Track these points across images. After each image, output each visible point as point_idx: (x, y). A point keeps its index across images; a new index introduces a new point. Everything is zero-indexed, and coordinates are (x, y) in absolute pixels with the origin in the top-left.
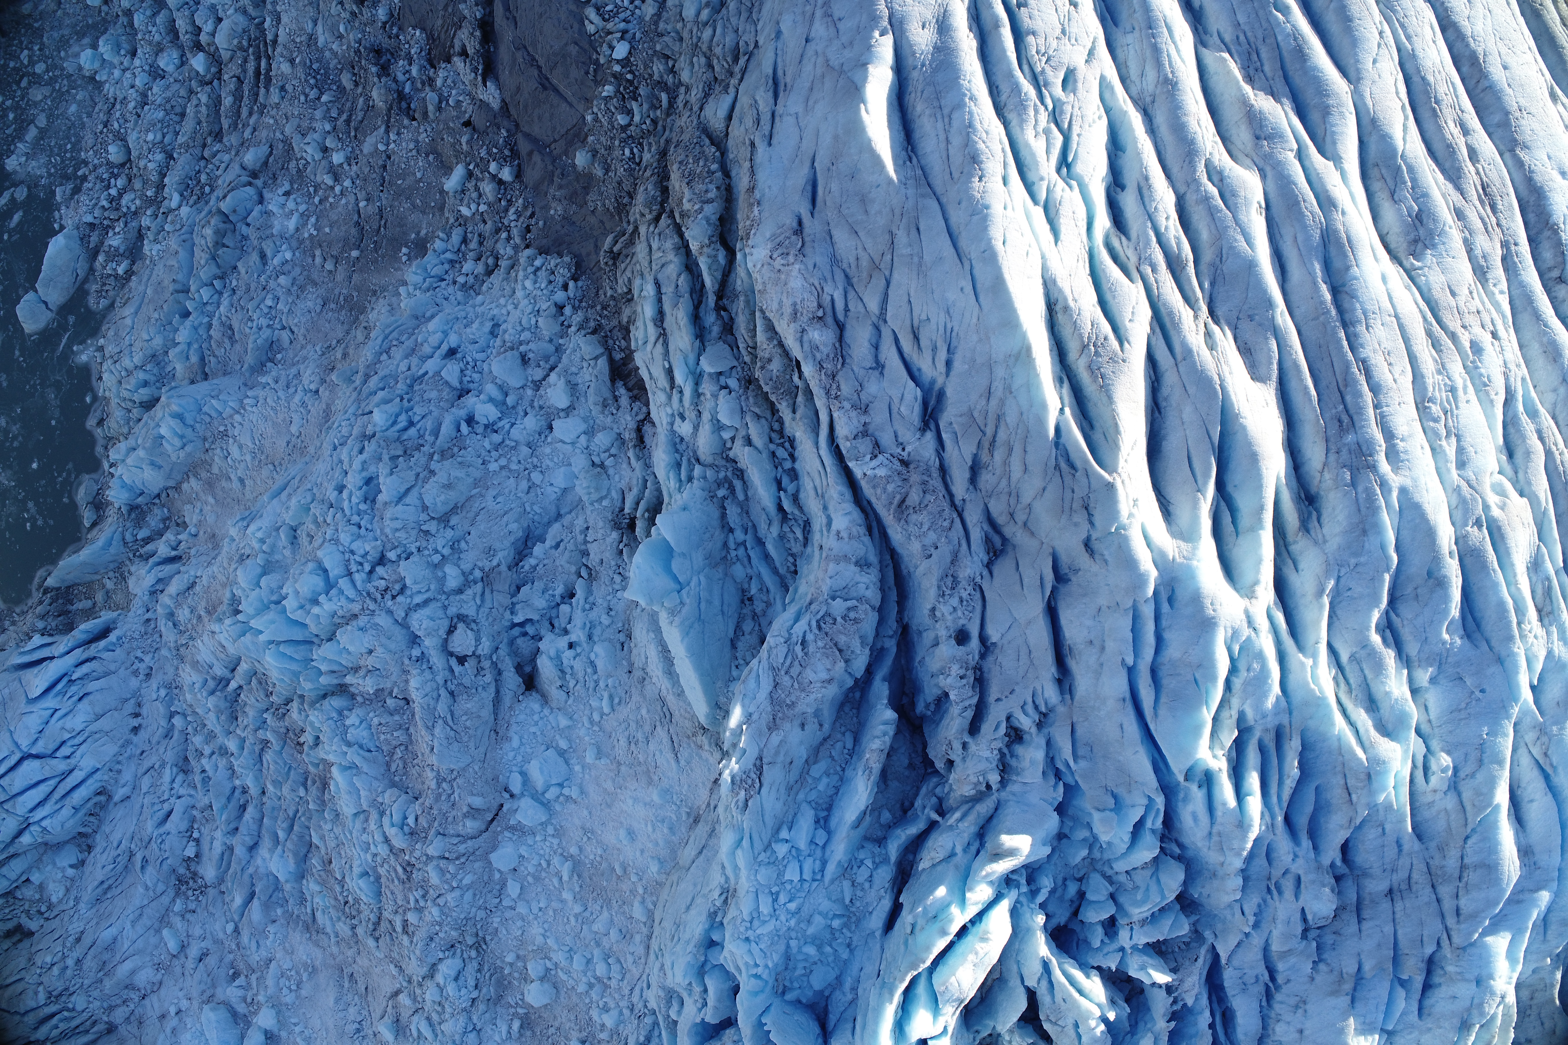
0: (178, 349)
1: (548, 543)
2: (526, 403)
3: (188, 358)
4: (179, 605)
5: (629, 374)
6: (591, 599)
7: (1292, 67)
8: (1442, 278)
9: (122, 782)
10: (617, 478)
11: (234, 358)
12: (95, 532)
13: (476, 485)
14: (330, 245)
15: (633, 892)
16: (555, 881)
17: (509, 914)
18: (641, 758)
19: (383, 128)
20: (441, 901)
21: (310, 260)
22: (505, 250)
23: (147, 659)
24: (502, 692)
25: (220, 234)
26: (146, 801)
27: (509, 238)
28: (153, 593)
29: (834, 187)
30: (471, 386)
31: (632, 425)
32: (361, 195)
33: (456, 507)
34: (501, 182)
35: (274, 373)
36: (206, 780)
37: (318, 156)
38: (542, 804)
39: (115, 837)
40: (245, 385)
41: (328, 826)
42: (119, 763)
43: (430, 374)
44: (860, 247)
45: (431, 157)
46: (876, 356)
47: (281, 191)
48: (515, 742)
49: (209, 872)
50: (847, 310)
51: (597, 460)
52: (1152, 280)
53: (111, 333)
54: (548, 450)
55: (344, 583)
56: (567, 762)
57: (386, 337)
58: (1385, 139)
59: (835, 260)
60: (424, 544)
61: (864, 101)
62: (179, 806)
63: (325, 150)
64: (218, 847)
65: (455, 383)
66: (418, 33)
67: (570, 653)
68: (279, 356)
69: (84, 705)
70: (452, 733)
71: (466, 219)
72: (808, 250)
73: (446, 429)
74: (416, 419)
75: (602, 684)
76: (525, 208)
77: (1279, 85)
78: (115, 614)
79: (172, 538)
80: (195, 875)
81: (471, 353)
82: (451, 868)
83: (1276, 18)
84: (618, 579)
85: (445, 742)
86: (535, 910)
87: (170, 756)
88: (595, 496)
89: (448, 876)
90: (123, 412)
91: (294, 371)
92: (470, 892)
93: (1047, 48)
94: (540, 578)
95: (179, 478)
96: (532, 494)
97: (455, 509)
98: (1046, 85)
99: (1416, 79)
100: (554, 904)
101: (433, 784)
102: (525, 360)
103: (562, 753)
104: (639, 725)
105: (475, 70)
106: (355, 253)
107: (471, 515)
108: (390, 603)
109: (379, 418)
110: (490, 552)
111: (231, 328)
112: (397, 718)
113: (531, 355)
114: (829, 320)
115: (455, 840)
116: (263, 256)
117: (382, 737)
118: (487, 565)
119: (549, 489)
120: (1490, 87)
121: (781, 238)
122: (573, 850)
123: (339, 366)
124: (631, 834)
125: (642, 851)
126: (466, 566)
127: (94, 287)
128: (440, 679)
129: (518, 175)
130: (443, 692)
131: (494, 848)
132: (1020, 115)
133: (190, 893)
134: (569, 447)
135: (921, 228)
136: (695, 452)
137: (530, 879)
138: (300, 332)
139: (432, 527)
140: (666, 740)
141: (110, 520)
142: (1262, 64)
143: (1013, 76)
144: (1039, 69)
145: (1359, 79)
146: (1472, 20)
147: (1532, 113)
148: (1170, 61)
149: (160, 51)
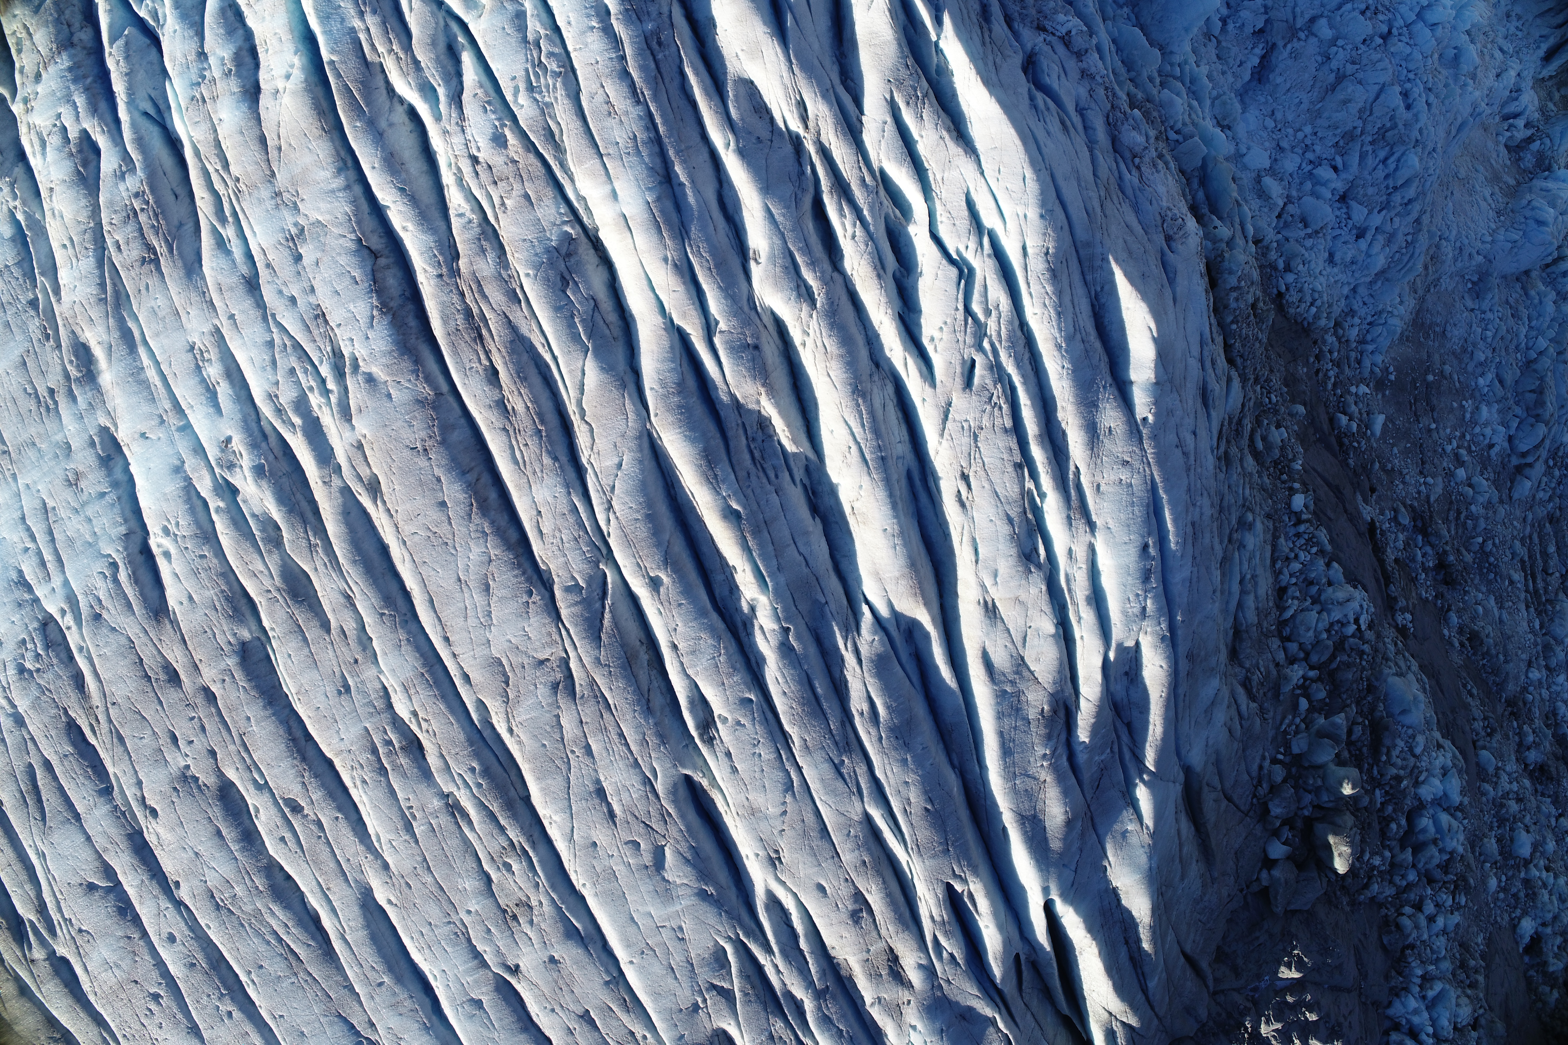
1: (1248, 66)
2: (1295, 184)
7: (717, 442)
8: (539, 213)
13: (1320, 111)
14: (1450, 390)
19: (1432, 499)
21: (1461, 379)
22: (1332, 340)
27: (1331, 353)
30: (1338, 205)
32: (1435, 435)
33: (1333, 90)
34: (1346, 414)
35: (1472, 266)
37: (1475, 480)
43: (1376, 211)
44: (1122, 213)
46: (1084, 120)
47: (1497, 449)
50: (1116, 161)
51: (1228, 132)
52: (864, 170)
54: (1268, 144)
55: (1411, 17)
57: (1412, 256)
58: (607, 368)
59: (1136, 207)
60: (1353, 53)
61: (1154, 339)
65: (1353, 204)
71: (1362, 383)
72: (1159, 219)
73: (1355, 160)
74: (1381, 166)
76: (1324, 381)
77: (731, 419)
81: (1345, 235)
83: (738, 502)
88: (1224, 99)
93: (992, 414)
94: (1247, 38)
96: (1269, 109)
97: (1333, 88)
98: (991, 368)
99: (564, 459)
102: (1305, 221)
105: (1383, 533)
106: (1430, 378)
107: (1319, 84)
109: (1414, 161)
110: (1295, 56)
113: (1301, 225)
114: (1128, 154)
119: (1256, 113)
120: (464, 473)
121: (1181, 233)
126: (1313, 40)
129: (1332, 418)
132: (1012, 332)
134: (1251, 144)
135: (1084, 211)
138: (1458, 304)
139: (1350, 68)
142: (749, 446)
143: (1023, 376)
144: (999, 386)
145: (639, 438)
146: (487, 558)
147: (407, 453)
148: (862, 418)
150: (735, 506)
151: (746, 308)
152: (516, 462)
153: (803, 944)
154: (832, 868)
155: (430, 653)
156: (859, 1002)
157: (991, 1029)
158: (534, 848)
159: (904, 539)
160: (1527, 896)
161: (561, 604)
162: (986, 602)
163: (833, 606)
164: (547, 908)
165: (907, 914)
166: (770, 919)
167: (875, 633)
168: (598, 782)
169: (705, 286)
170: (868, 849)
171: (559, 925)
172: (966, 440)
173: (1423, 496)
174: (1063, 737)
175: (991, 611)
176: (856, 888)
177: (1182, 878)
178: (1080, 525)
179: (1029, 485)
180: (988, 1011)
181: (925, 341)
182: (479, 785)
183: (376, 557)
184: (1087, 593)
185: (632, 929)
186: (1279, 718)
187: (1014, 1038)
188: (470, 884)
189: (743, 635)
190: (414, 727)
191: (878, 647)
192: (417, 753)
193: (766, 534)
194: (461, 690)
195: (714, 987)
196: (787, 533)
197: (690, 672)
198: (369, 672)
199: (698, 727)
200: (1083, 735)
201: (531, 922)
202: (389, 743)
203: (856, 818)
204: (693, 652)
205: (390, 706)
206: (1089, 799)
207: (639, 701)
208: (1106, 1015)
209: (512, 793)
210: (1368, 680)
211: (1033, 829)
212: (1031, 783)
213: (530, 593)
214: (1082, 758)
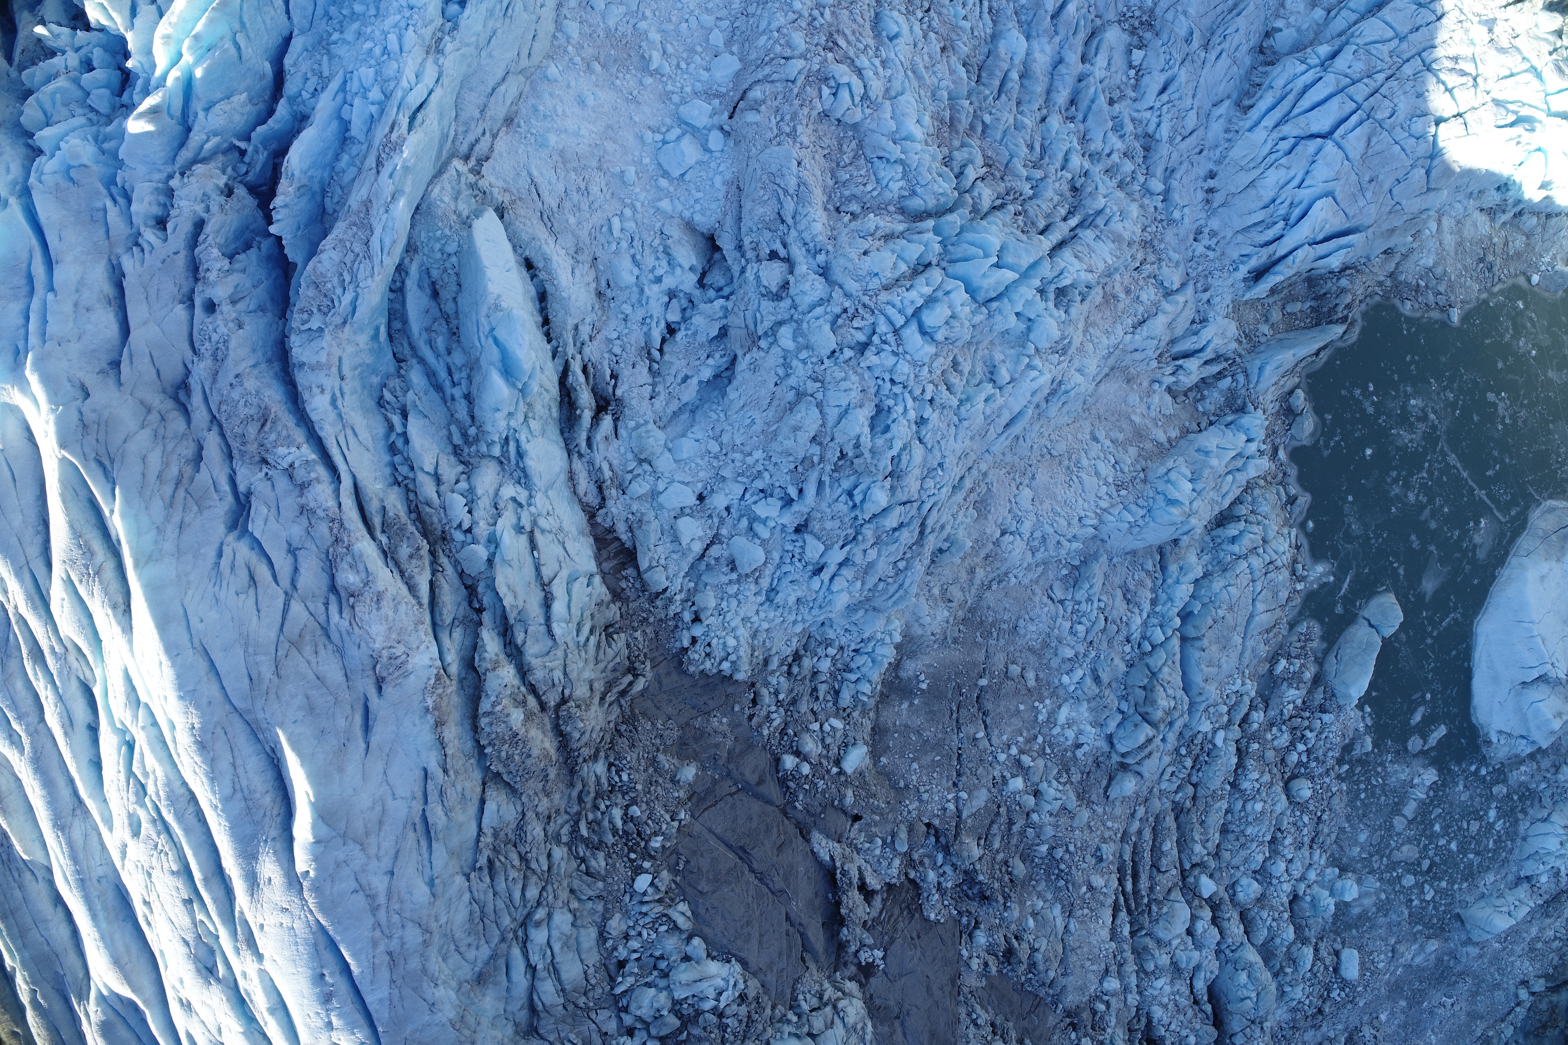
0: (1192, 576)
1: (694, 381)
2: (729, 521)
3: (1181, 568)
4: (1156, 305)
5: (617, 554)
6: (645, 329)
9: (1222, 120)
10: (622, 450)
11: (1122, 570)
12: (1290, 384)
13: (775, 434)
14: (1017, 692)
15: (579, 47)
16: (670, 49)
17: (723, 13)
18: (573, 175)
19: (965, 815)
20: (791, 16)
21: (1041, 675)
22: (778, 680)
23: (1200, 249)
24: (735, 229)
25: (1150, 700)
26: (1189, 102)
27: (776, 693)
28: (1204, 321)
29: (342, 723)
30: (794, 537)
31: (610, 503)
32: (984, 744)
33: (791, 410)
34: (797, 753)
35: (1063, 552)
36: (1118, 128)
37: (1044, 786)
38: (687, 124)
39: (1224, 61)
40: (1103, 541)
41: (943, 84)
42: (1229, 140)
43: (837, 547)
44: (314, 665)
45: (902, 784)
46: (296, 560)
47: (1086, 748)
48: (718, 181)
49: (1114, 36)
50: (326, 604)
51: (646, 466)
52: (53, 639)
53: (1284, 595)
54: (702, 474)
55: (900, 321)
56: (660, 165)
57: (901, 585)
59: (340, 652)
60: (817, 368)
61: (312, 804)
62: (1150, 98)
63: (1035, 793)
64: (1101, 61)
65: (809, 538)
66: (932, 916)
67: (659, 272)
68: (1065, 572)
69: (1267, 194)
70: (778, 181)
71: (836, 716)
72: (368, 663)
73: (811, 489)
74: (843, 498)
75: (624, 245)
76: (760, 726)
78: (1248, 296)
79: (1182, 378)
80: (1133, 32)
81: (796, 570)
82: (778, 49)
84: (617, 350)
85: (785, 171)
86: (692, 19)
87: (1164, 150)
88: (643, 429)
89: (782, 41)
90: (1260, 510)
91: (1039, 556)
92: (761, 29)
93: (159, 858)
94: (701, 346)
95: (1182, 442)
96: (718, 430)
97: (791, 407)
98: (154, 821)
100: (670, 27)
101: (800, 129)
102: (733, 565)
103: (666, 174)
104: (577, 208)
106: (983, 682)
107: (775, 403)
108: (847, 304)
110: (754, 368)
111: (1128, 602)
112: (847, 193)
113: (725, 569)
114: (343, 594)
115: (775, 77)
116: (1097, 679)
117: (863, 172)
118: (755, 353)
119: (699, 436)
121: (396, 674)
122: (649, 81)
123: (978, 560)
124: (581, 101)
125: (568, 86)
126: (775, 350)
127: (1315, 644)
128: (793, 233)
129: (777, 761)
130: (790, 221)
131: (738, 75)
133: (1137, 14)
134: (677, 478)
135: (246, 680)
136: (503, 470)
137: (699, 49)
138: (1040, 597)
139: (811, 387)
140: (545, 195)
141: (1270, 397)
149: (1261, 900)
162: (181, 1000)
163: (71, 978)
167: (98, 1004)
172: (141, 875)
173: (951, 813)
175: (188, 1007)
178: (248, 955)
179: (200, 916)
184: (268, 1004)
191: (100, 1015)
196: (29, 919)
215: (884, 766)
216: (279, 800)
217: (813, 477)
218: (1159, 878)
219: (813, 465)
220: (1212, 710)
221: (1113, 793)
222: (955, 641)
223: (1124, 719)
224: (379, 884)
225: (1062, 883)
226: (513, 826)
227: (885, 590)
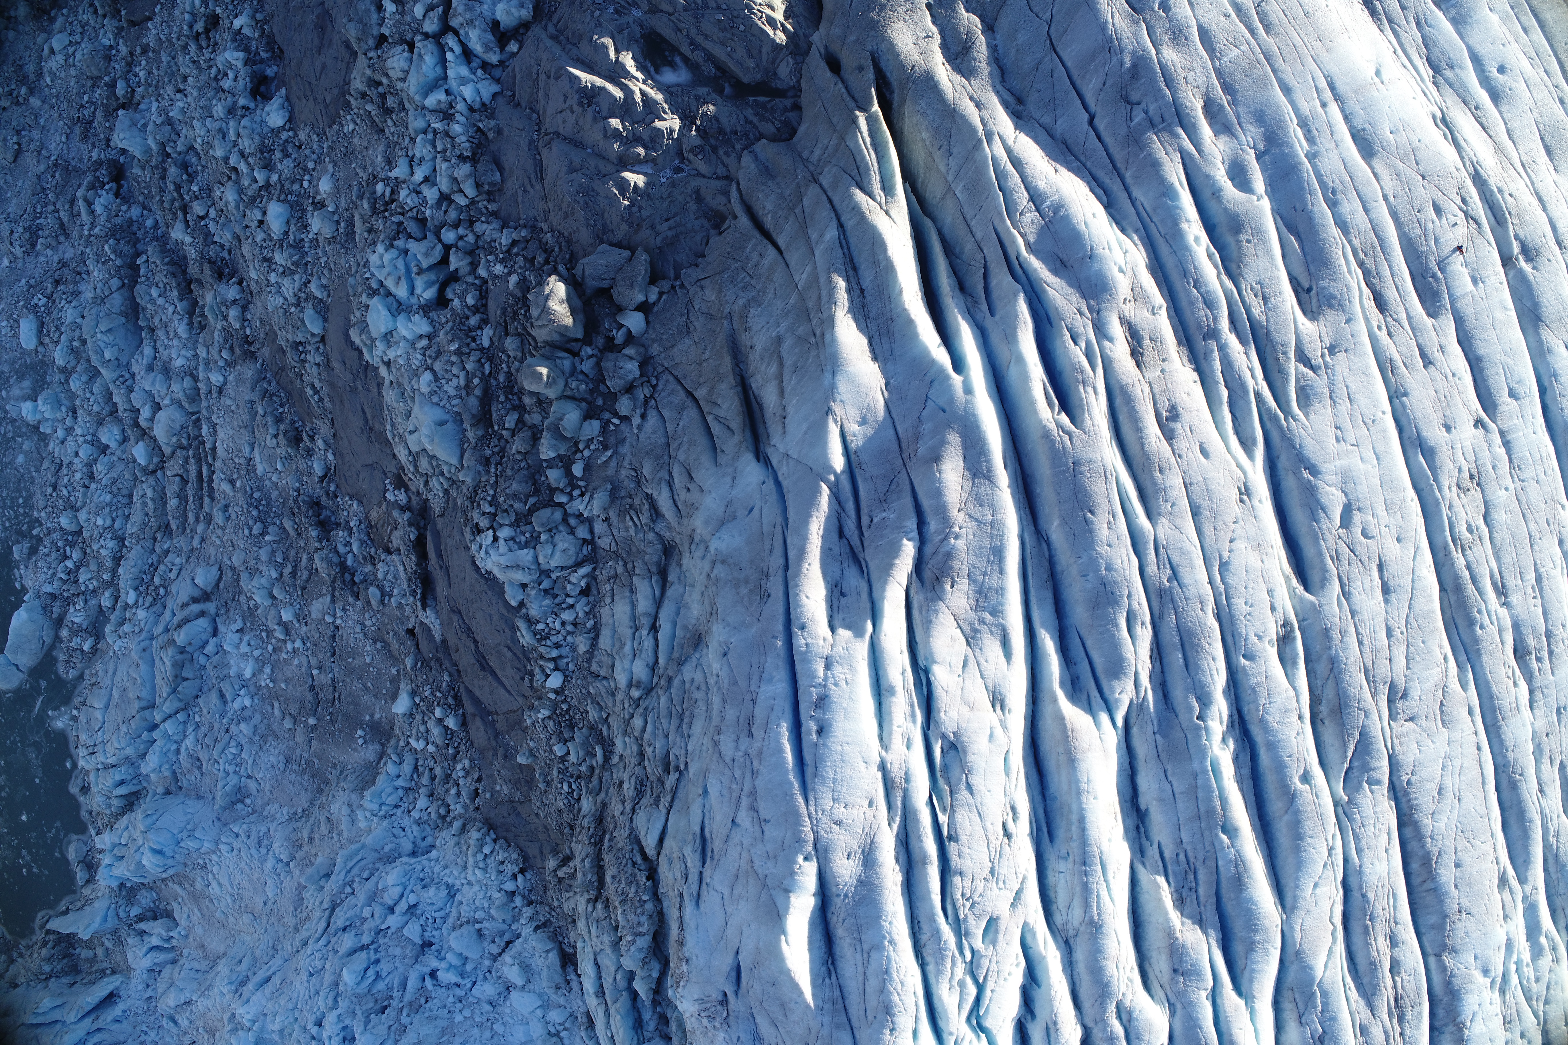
2: (483, 970)
3: (160, 771)
7: (1227, 894)
11: (204, 788)
12: (88, 890)
13: (443, 1033)
14: (287, 701)
19: (329, 598)
21: (269, 708)
22: (456, 807)
25: (178, 666)
27: (458, 794)
28: (151, 972)
29: (757, 985)
30: (432, 940)
32: (314, 662)
34: (446, 728)
35: (245, 823)
37: (267, 602)
43: (393, 930)
45: (378, 647)
47: (234, 628)
51: (553, 1030)
54: (507, 1010)
57: (349, 872)
58: (1306, 969)
61: (784, 933)
63: (273, 597)
65: (417, 939)
66: (355, 505)
68: (249, 802)
71: (416, 751)
72: (732, 1023)
73: (412, 984)
74: (384, 974)
76: (472, 770)
77: (1211, 914)
81: (430, 912)
83: (1220, 842)
91: (265, 828)
93: (973, 891)
96: (496, 1040)
98: (967, 934)
99: (1356, 898)
102: (479, 935)
105: (414, 593)
106: (312, 721)
109: (348, 978)
111: (197, 760)
113: (486, 932)
116: (223, 697)
120: (1435, 890)
121: (708, 1004)
123: (305, 849)
127: (62, 657)
129: (464, 724)
132: (937, 964)
138: (266, 786)
142: (1197, 884)
143: (934, 921)
144: (962, 916)
145: (1294, 908)
146: (1436, 816)
147: (1474, 911)
148: (1098, 903)
149: (100, 423)
150: (1224, 837)
151: (1179, 1006)
152: (1394, 895)
153: (1224, 393)
154: (1193, 474)
155: (1492, 736)
156: (1172, 313)
157: (1032, 239)
158: (1446, 544)
159: (1078, 787)
160: (271, 151)
161: (1387, 770)
162: (1002, 709)
163: (1150, 729)
164: (1445, 482)
165: (1118, 401)
166: (1253, 429)
167: (1117, 701)
168: (1386, 601)
169: (1213, 1029)
170: (1155, 484)
171: (1438, 464)
172: (1003, 870)
173: (339, 605)
174: (928, 549)
175: (998, 700)
176: (1171, 445)
177: (779, 340)
178: (896, 772)
179: (943, 819)
180: (1035, 264)
181: (1023, 963)
182: (1479, 612)
183: (1512, 822)
184: (894, 699)
185: (1380, 448)
186: (613, 463)
187: (1004, 221)
188: (1500, 517)
189: (1236, 717)
190: (1517, 671)
191: (1117, 685)
192: (1519, 647)
193: (1202, 809)
194: (1477, 701)
195: (1312, 368)
196: (1181, 805)
197: (1292, 693)
198: (1541, 724)
199: (1294, 639)
200: (909, 549)
201: (1460, 471)
202: (1539, 660)
203: (1164, 520)
204: (1287, 711)
205: (1531, 692)
206: (904, 472)
207: (1340, 673)
208: (892, 213)
209: (1453, 599)
210: (488, 472)
211: (979, 462)
212: (976, 512)
213: (1409, 783)
214: (912, 523)
215: (393, 665)
216: (832, 925)
217: (408, 997)
218: (181, 472)
219: (410, 1004)
220: (137, 629)
221: (214, 571)
222: (334, 766)
223: (203, 647)
224: (744, 818)
225: (256, 495)
226: (644, 801)
227: (362, 870)
